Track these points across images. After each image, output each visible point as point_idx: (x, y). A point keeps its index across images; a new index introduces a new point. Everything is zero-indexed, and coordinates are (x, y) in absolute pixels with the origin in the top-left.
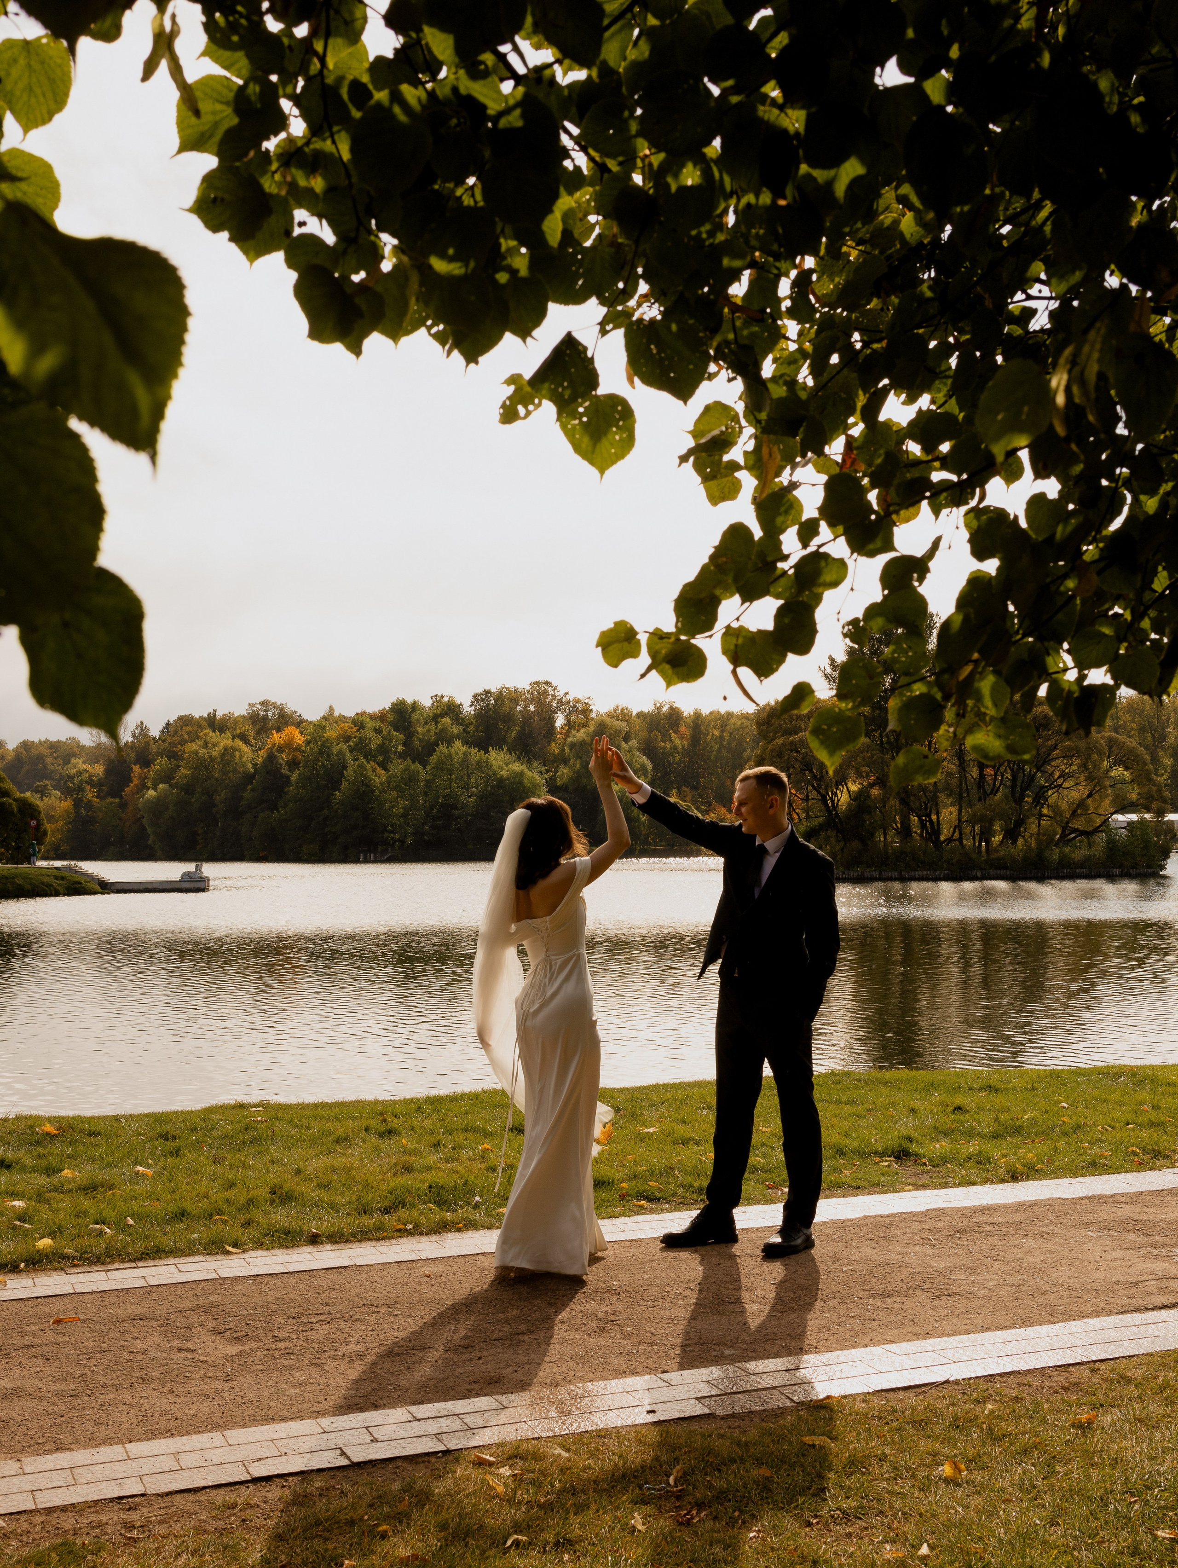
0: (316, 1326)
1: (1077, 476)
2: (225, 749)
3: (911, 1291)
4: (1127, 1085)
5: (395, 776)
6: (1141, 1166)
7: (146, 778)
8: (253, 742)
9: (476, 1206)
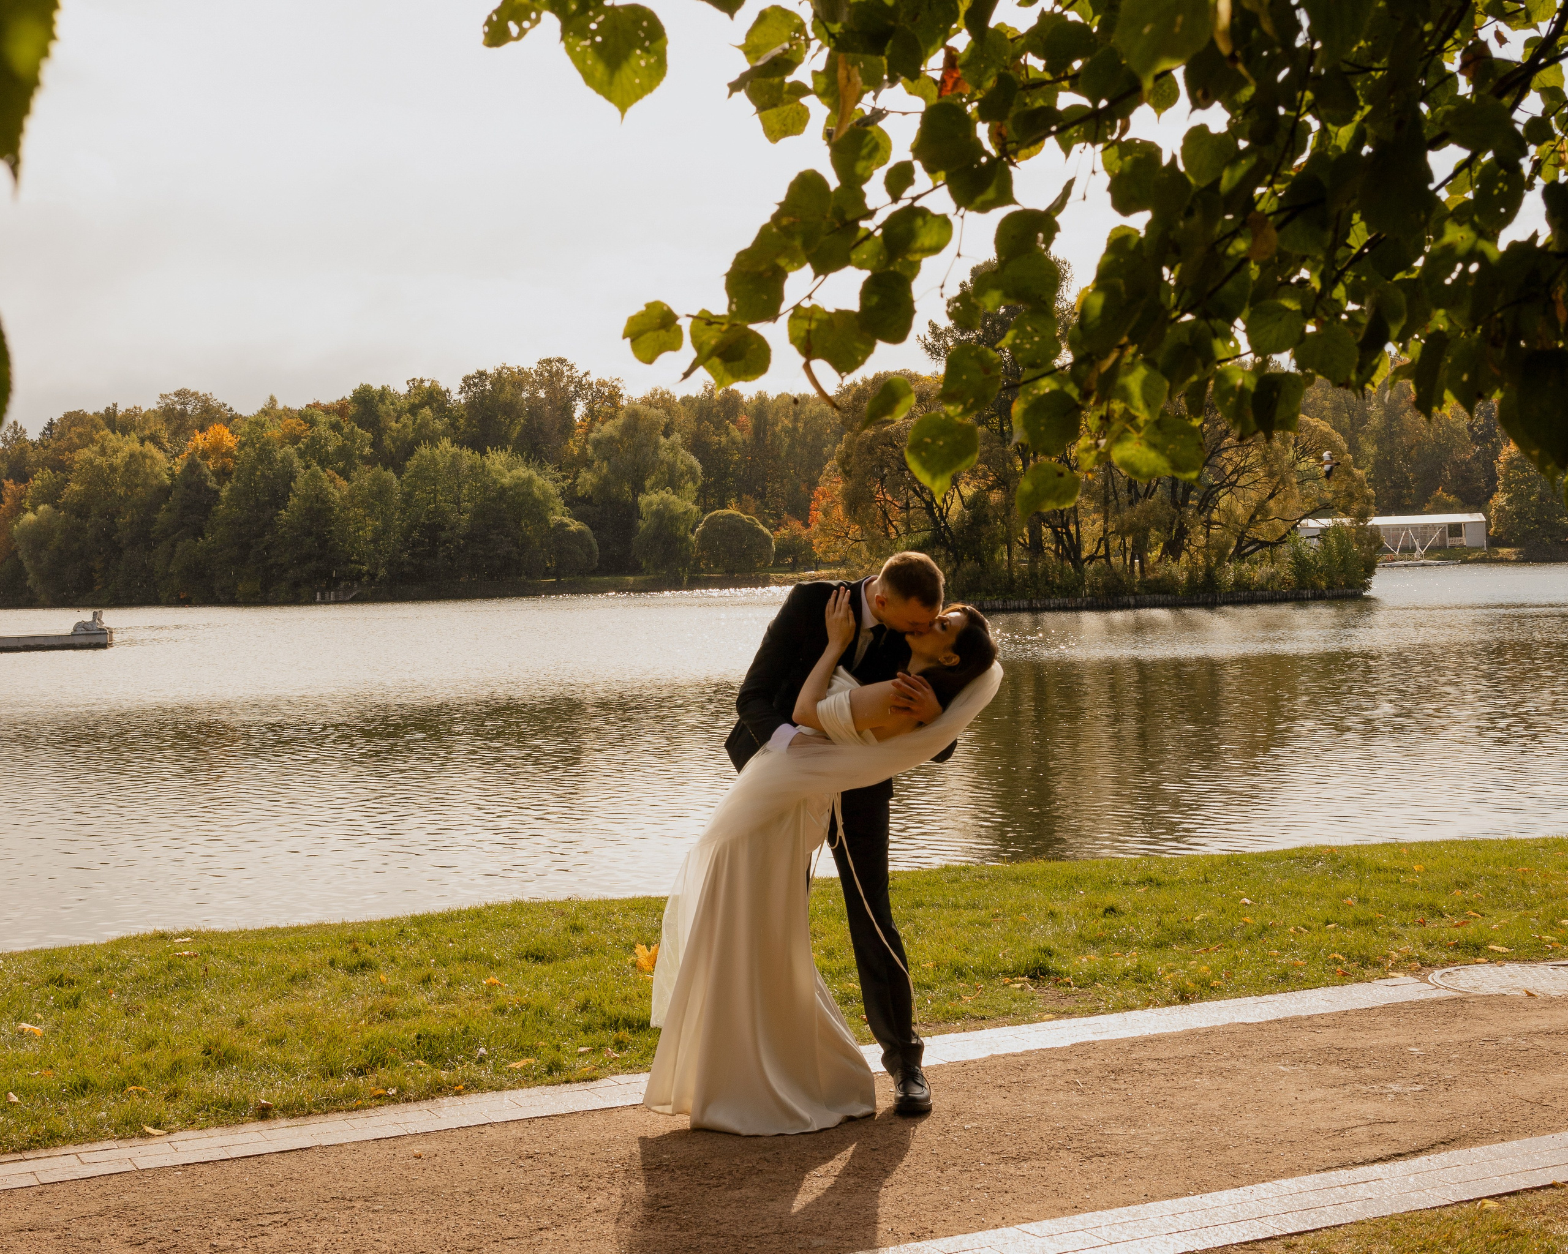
0: (268, 1230)
1: (1247, 103)
2: (132, 456)
3: (1053, 1153)
4: (1326, 873)
5: (360, 488)
6: (1345, 978)
7: (23, 497)
8: (168, 445)
9: (481, 1061)
